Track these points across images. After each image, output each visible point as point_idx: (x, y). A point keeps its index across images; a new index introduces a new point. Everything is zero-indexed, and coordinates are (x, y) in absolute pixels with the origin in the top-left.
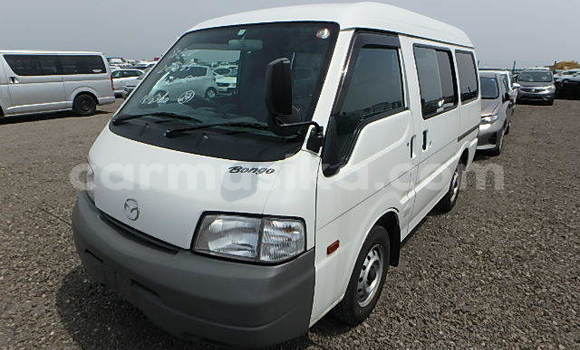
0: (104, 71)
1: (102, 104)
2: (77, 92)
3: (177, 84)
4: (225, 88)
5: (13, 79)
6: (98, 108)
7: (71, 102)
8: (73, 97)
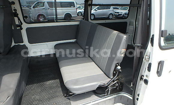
0: (74, 7)
1: (73, 17)
2: (66, 13)
3: (99, 12)
4: (118, 14)
5: (49, 9)
6: (72, 18)
7: (64, 16)
8: (64, 15)
